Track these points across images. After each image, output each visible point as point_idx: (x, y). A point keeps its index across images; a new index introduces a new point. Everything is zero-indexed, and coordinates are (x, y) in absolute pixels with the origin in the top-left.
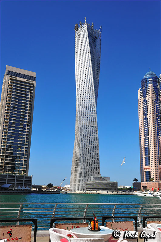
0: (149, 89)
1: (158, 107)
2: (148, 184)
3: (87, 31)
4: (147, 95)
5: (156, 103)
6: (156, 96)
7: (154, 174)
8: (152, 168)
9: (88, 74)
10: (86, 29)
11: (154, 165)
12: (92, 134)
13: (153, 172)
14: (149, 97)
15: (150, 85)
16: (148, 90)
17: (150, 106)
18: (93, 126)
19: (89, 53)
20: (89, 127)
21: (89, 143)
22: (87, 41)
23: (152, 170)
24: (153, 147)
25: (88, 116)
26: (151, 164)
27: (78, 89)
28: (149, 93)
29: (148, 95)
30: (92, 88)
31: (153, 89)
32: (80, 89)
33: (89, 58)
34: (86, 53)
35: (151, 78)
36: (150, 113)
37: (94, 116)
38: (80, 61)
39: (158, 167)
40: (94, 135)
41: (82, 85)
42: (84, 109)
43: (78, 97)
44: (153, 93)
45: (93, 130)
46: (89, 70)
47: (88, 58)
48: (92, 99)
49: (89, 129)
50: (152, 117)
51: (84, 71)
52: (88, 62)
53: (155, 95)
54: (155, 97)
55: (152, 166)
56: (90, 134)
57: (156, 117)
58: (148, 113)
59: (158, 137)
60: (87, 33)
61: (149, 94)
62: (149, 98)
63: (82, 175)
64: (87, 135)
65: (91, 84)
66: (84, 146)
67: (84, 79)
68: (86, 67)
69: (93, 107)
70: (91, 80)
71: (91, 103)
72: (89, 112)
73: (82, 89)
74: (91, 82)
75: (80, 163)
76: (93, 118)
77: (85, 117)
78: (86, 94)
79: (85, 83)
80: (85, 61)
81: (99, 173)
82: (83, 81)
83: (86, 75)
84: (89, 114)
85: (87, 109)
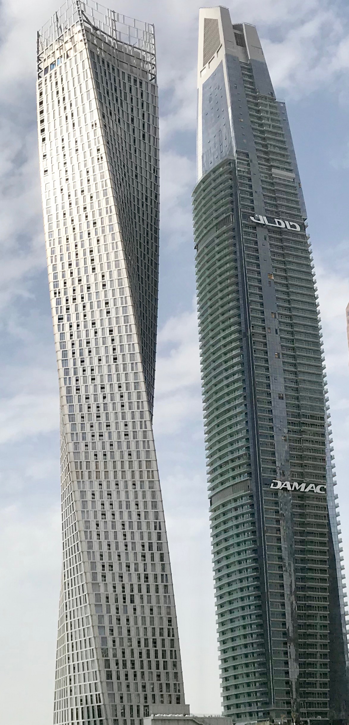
9: (102, 248)
12: (135, 519)
19: (103, 150)
20: (122, 488)
21: (123, 560)
22: (88, 95)
25: (115, 438)
27: (60, 319)
30: (125, 308)
32: (69, 319)
33: (102, 177)
34: (88, 154)
38: (65, 191)
40: (144, 525)
41: (79, 299)
42: (94, 409)
43: (65, 353)
45: (140, 499)
46: (107, 229)
47: (98, 176)
48: (128, 361)
49: (123, 498)
51: (85, 235)
52: (101, 194)
56: (126, 518)
63: (100, 716)
64: (114, 527)
65: (117, 292)
66: (104, 576)
67: (86, 271)
68: (90, 218)
69: (134, 398)
70: (119, 274)
71: (123, 381)
72: (116, 418)
73: (77, 318)
74: (120, 283)
75: (89, 660)
76: (137, 446)
77: (99, 445)
78: (101, 341)
79: (93, 290)
80: (86, 192)
81: (179, 700)
82: (84, 282)
83: (95, 254)
84: (117, 427)
85: (106, 408)
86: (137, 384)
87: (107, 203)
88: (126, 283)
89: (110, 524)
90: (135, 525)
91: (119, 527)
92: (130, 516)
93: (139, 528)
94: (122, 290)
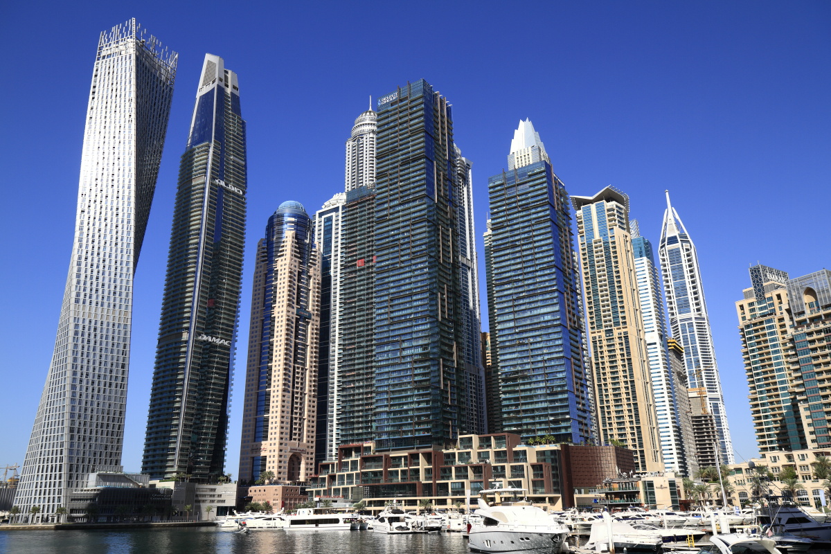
0: (285, 244)
1: (303, 292)
2: (258, 491)
3: (133, 57)
4: (280, 256)
5: (299, 281)
6: (300, 263)
7: (276, 464)
8: (273, 447)
9: (121, 175)
10: (132, 51)
11: (277, 441)
12: (110, 347)
13: (272, 459)
14: (284, 262)
15: (288, 234)
16: (283, 246)
17: (282, 285)
18: (116, 322)
19: (134, 116)
20: (105, 326)
21: (97, 372)
22: (130, 82)
23: (272, 453)
24: (280, 393)
25: (106, 294)
26: (269, 436)
27: (83, 211)
28: (284, 253)
29: (280, 259)
30: (129, 215)
31: (294, 244)
32: (89, 213)
33: (130, 132)
34: (123, 116)
35: (293, 217)
36: (281, 304)
37: (124, 296)
38: (102, 134)
39: (286, 444)
40: (116, 351)
41: (98, 202)
42: (95, 273)
43: (82, 234)
44: (294, 253)
45: (116, 335)
46: (127, 164)
47: (127, 130)
48: (125, 247)
49: (104, 332)
50: (285, 313)
51: (111, 164)
52: (127, 142)
53: (297, 260)
54: (297, 264)
55: (273, 442)
56: (104, 346)
57: (295, 316)
58: (277, 305)
59: (294, 367)
60: (133, 63)
61: (283, 255)
62: (284, 267)
63: (60, 470)
64: (94, 350)
65: (126, 203)
66: (81, 381)
67: (107, 186)
68: (116, 154)
69: (124, 271)
70: (130, 193)
71: (119, 258)
72: (110, 281)
73: (95, 213)
74: (129, 198)
75: (60, 434)
76: (121, 301)
77: (94, 296)
78: (108, 231)
79: (109, 198)
80: (116, 138)
81: (117, 462)
82: (104, 192)
83: (115, 178)
84: (109, 287)
85: (103, 274)
86: (128, 263)
87: (130, 148)
88: (133, 200)
89: (91, 349)
90: (109, 351)
91: (98, 351)
92: (107, 345)
93: (112, 353)
94: (129, 204)
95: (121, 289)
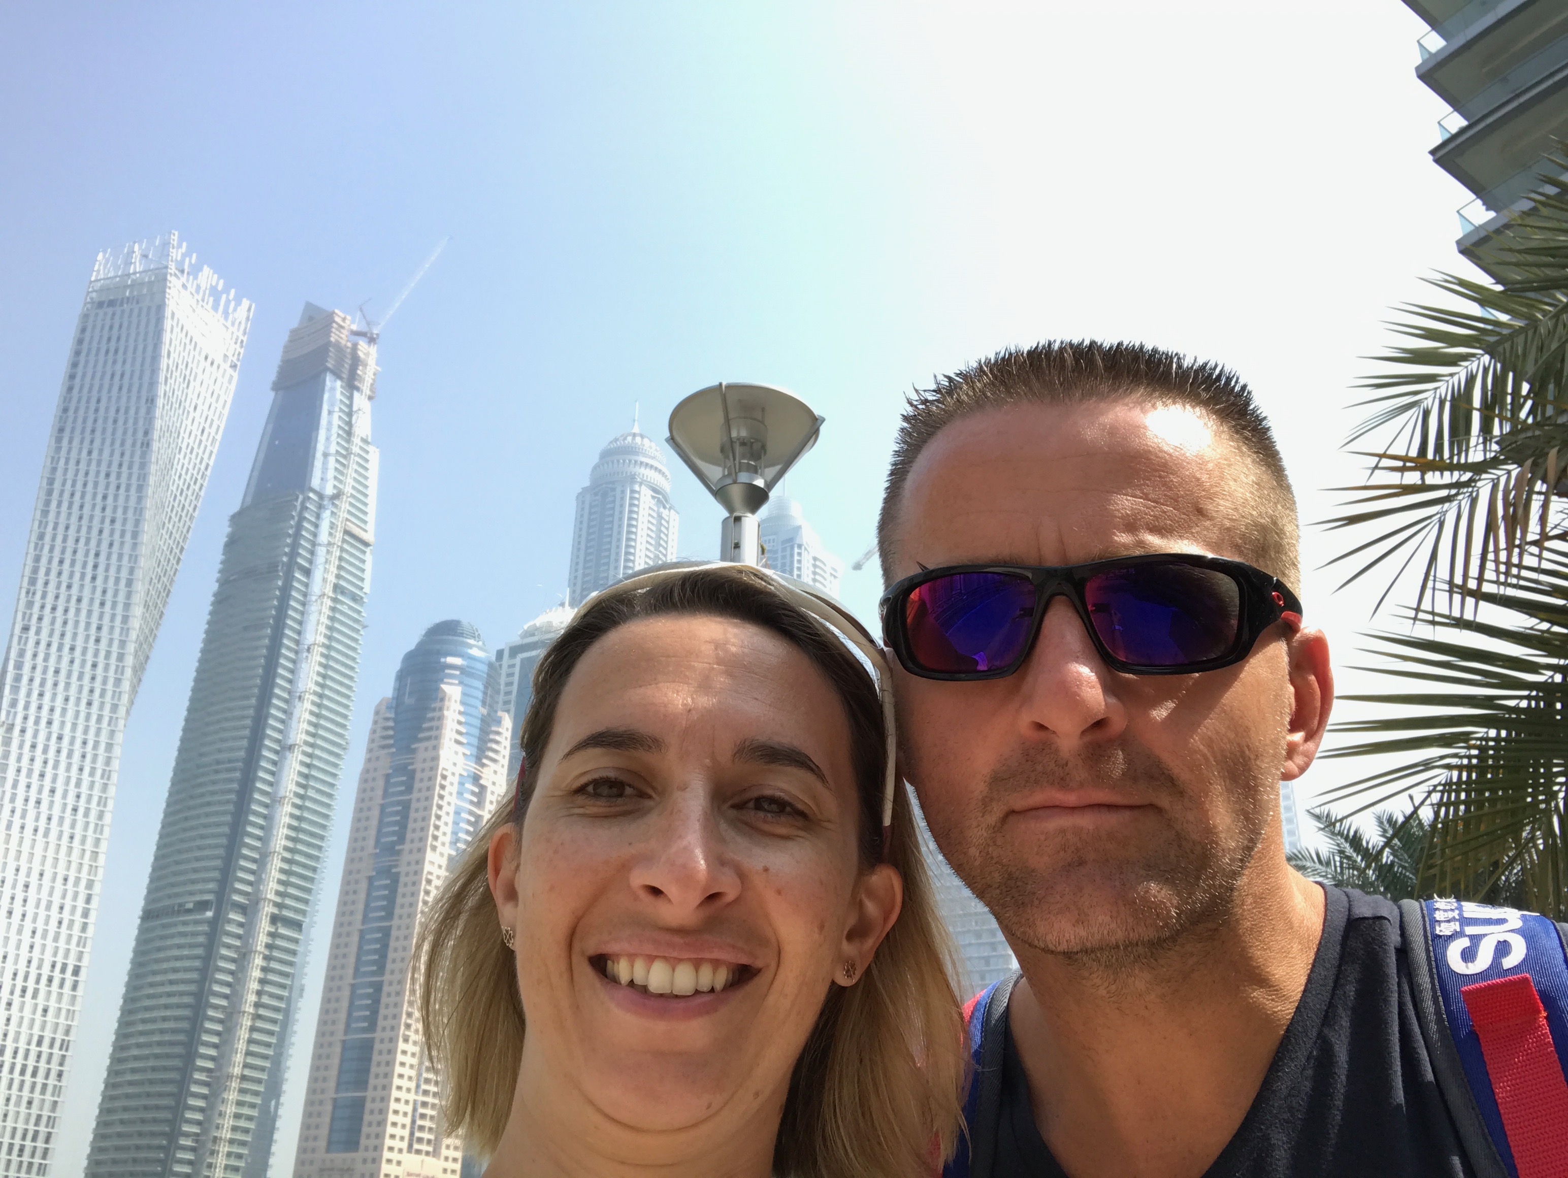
0: (437, 714)
1: (465, 821)
4: (421, 739)
5: (459, 796)
6: (465, 757)
8: (369, 1168)
9: (115, 556)
11: (380, 1154)
12: (53, 926)
14: (431, 753)
15: (446, 693)
16: (432, 719)
17: (423, 803)
18: (72, 873)
20: (47, 880)
21: (19, 982)
22: (152, 363)
25: (56, 812)
26: (363, 1141)
27: (25, 629)
28: (433, 733)
29: (422, 745)
30: (123, 643)
31: (457, 716)
32: (38, 633)
35: (458, 656)
37: (93, 817)
38: (84, 466)
39: (399, 1163)
40: (63, 937)
42: (38, 764)
44: (453, 736)
45: (68, 901)
46: (130, 534)
47: (138, 465)
48: (107, 711)
49: (45, 894)
50: (422, 866)
51: (95, 531)
52: (135, 488)
53: (460, 749)
54: (457, 760)
55: (370, 1155)
56: (40, 926)
58: (407, 846)
61: (429, 738)
62: (428, 763)
64: (19, 931)
65: (119, 617)
67: (82, 578)
72: (67, 783)
77: (31, 815)
79: (84, 604)
80: (113, 478)
82: (75, 591)
83: (102, 560)
84: (65, 796)
85: (56, 766)
87: (138, 502)
92: (47, 922)
93: (55, 939)
95: (89, 801)
